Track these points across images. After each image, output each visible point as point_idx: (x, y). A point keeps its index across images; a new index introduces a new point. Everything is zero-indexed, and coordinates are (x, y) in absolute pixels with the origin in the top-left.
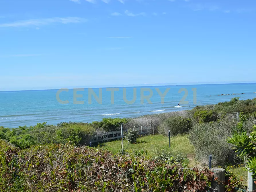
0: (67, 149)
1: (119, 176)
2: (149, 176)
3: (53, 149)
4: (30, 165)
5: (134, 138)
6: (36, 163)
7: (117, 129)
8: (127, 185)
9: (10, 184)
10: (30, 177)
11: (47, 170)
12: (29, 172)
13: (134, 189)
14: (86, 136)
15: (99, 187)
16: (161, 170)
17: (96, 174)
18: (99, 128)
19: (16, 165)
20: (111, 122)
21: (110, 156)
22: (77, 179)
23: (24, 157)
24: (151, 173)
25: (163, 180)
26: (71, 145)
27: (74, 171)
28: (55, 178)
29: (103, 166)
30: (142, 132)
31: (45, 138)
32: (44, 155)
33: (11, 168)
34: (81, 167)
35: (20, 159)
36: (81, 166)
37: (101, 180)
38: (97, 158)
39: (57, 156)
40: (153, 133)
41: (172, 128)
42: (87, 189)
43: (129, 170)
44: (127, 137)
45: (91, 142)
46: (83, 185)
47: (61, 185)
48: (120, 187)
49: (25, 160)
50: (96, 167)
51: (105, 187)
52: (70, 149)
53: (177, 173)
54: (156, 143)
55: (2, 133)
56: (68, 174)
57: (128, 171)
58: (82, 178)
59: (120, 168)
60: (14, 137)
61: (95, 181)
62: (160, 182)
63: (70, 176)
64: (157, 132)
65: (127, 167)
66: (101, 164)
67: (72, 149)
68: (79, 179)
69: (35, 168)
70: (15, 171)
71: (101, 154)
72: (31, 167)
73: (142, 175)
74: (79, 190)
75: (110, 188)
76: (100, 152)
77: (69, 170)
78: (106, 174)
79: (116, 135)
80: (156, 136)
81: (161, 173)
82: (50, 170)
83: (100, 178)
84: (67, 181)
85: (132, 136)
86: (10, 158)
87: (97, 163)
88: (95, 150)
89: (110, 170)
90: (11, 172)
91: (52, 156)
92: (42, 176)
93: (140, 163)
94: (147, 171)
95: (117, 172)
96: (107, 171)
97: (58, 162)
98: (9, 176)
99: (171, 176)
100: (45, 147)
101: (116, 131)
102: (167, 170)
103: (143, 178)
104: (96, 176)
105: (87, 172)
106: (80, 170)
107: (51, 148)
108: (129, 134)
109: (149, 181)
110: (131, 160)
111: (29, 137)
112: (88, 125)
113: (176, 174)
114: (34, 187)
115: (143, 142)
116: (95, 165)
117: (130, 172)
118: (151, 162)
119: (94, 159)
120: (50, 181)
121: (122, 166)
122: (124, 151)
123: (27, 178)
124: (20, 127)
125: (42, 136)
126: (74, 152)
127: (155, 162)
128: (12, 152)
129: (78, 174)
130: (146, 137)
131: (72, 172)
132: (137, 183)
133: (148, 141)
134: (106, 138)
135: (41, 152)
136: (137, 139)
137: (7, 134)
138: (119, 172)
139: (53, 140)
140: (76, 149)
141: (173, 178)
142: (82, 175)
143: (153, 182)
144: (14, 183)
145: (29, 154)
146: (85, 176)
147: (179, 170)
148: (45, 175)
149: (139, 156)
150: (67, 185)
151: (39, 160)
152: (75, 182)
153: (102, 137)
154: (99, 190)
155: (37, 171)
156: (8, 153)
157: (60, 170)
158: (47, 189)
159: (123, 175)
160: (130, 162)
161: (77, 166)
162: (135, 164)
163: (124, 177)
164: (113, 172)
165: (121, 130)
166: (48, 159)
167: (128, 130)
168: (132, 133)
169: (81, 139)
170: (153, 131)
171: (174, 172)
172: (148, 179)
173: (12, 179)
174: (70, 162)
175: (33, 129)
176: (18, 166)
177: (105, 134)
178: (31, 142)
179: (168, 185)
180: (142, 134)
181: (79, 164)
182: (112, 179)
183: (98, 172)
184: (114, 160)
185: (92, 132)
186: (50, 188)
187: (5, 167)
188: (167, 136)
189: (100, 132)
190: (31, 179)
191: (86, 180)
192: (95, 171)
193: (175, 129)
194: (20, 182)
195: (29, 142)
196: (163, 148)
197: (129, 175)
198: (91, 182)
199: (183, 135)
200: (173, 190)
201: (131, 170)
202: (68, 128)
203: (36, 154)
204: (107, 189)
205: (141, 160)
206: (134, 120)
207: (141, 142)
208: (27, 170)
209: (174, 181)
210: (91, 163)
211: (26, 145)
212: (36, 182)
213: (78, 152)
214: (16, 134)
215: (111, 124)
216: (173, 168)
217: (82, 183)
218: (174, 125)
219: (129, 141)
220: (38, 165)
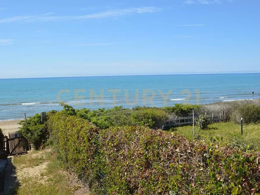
0: (143, 131)
1: (194, 160)
2: (225, 163)
3: (131, 130)
4: (110, 144)
5: (206, 124)
6: (115, 142)
7: (188, 115)
8: (201, 170)
9: (91, 159)
10: (110, 155)
11: (124, 149)
12: (108, 150)
13: (208, 173)
14: (159, 120)
15: (173, 169)
16: (238, 157)
17: (171, 156)
18: (171, 113)
19: (97, 143)
20: (183, 107)
21: (185, 140)
22: (153, 159)
23: (104, 136)
24: (227, 159)
25: (240, 168)
26: (147, 128)
27: (150, 152)
28: (131, 157)
29: (178, 149)
30: (213, 118)
31: (122, 120)
32: (122, 135)
33: (92, 145)
34: (157, 149)
35: (101, 138)
36: (157, 147)
37: (176, 163)
38: (172, 141)
39: (134, 137)
40: (224, 120)
41: (244, 116)
42: (162, 169)
43: (205, 155)
44: (198, 123)
45: (163, 126)
46: (158, 165)
47: (137, 164)
48: (194, 171)
49: (105, 139)
50: (172, 150)
51: (180, 169)
52: (147, 132)
53: (255, 161)
54: (227, 130)
55: (84, 114)
56: (144, 154)
57: (203, 156)
58: (157, 159)
59: (195, 152)
60: (94, 118)
61: (170, 163)
62: (237, 169)
63: (146, 156)
64: (229, 120)
65: (203, 152)
66: (177, 147)
67: (148, 131)
68: (154, 160)
69: (114, 146)
70: (96, 148)
71: (176, 138)
72: (110, 145)
73: (218, 161)
74: (154, 170)
75: (184, 171)
76: (176, 135)
77: (145, 151)
78: (180, 157)
79: (187, 121)
80: (227, 123)
81: (238, 160)
82: (127, 149)
83: (175, 160)
84: (143, 161)
85: (203, 122)
86: (92, 136)
87: (172, 146)
88: (170, 134)
89: (185, 153)
90: (92, 149)
91: (130, 137)
92: (120, 154)
93: (216, 149)
94: (223, 157)
95: (192, 156)
96: (182, 154)
97: (135, 143)
98: (91, 152)
99: (248, 164)
100: (123, 128)
101: (187, 116)
102: (244, 158)
103: (219, 164)
104: (171, 158)
105: (162, 154)
106: (156, 152)
107: (129, 130)
108: (200, 120)
109: (225, 167)
110: (207, 146)
111: (108, 119)
112: (161, 109)
113: (254, 163)
114: (113, 164)
115: (214, 129)
116: (170, 148)
117: (205, 157)
118: (227, 148)
119: (170, 142)
120: (127, 160)
121: (197, 150)
122: (199, 136)
123: (106, 155)
124: (100, 109)
125: (119, 118)
126: (150, 134)
127: (231, 149)
128: (94, 131)
129: (154, 156)
130: (217, 124)
131: (148, 153)
132: (212, 168)
133: (219, 127)
134: (177, 123)
135: (119, 133)
136: (208, 126)
137: (89, 115)
138: (194, 156)
139: (129, 122)
140: (152, 132)
141: (251, 166)
142: (158, 156)
143: (229, 169)
144: (95, 158)
145: (109, 133)
146: (160, 157)
147: (257, 159)
148: (122, 154)
149: (214, 142)
150: (143, 164)
151: (118, 140)
152: (151, 162)
153: (174, 121)
154: (173, 171)
155: (115, 149)
156: (90, 131)
157: (136, 150)
158: (124, 167)
159: (198, 160)
160: (206, 147)
161: (153, 148)
162: (210, 149)
163: (199, 161)
164: (187, 155)
165: (192, 115)
166: (126, 140)
167: (200, 116)
168: (204, 119)
169: (154, 122)
170: (225, 118)
171: (252, 160)
172: (223, 165)
173: (93, 155)
174: (146, 144)
175: (110, 111)
176: (99, 144)
177: (177, 118)
178: (109, 123)
179: (245, 173)
180: (213, 120)
181: (155, 145)
182: (187, 162)
183: (173, 154)
184: (189, 144)
185: (165, 116)
186: (127, 166)
187: (87, 144)
188: (239, 124)
189: (172, 117)
190: (110, 156)
191: (161, 161)
192: (170, 154)
193: (247, 117)
194: (100, 159)
195: (108, 123)
196: (235, 136)
197: (204, 160)
198: (166, 164)
199: (256, 124)
200: (249, 178)
201: (206, 155)
202: (142, 112)
203: (115, 134)
204: (181, 171)
205: (217, 146)
206: (206, 106)
207: (212, 129)
208: (107, 148)
209: (251, 169)
210: (166, 145)
211: (105, 126)
212: (115, 160)
213: (154, 135)
214: (96, 115)
215: (183, 109)
216: (251, 156)
217: (157, 164)
218: (247, 113)
219: (200, 126)
220: (116, 144)
